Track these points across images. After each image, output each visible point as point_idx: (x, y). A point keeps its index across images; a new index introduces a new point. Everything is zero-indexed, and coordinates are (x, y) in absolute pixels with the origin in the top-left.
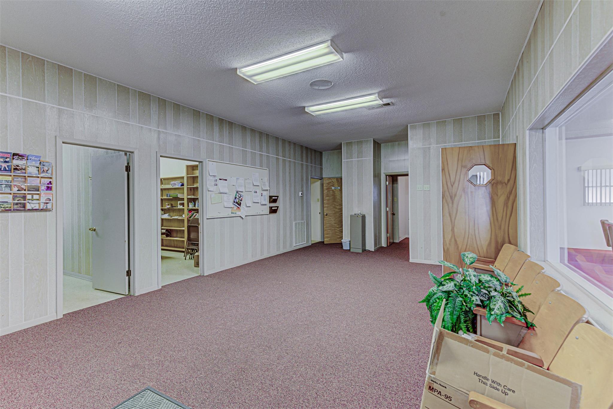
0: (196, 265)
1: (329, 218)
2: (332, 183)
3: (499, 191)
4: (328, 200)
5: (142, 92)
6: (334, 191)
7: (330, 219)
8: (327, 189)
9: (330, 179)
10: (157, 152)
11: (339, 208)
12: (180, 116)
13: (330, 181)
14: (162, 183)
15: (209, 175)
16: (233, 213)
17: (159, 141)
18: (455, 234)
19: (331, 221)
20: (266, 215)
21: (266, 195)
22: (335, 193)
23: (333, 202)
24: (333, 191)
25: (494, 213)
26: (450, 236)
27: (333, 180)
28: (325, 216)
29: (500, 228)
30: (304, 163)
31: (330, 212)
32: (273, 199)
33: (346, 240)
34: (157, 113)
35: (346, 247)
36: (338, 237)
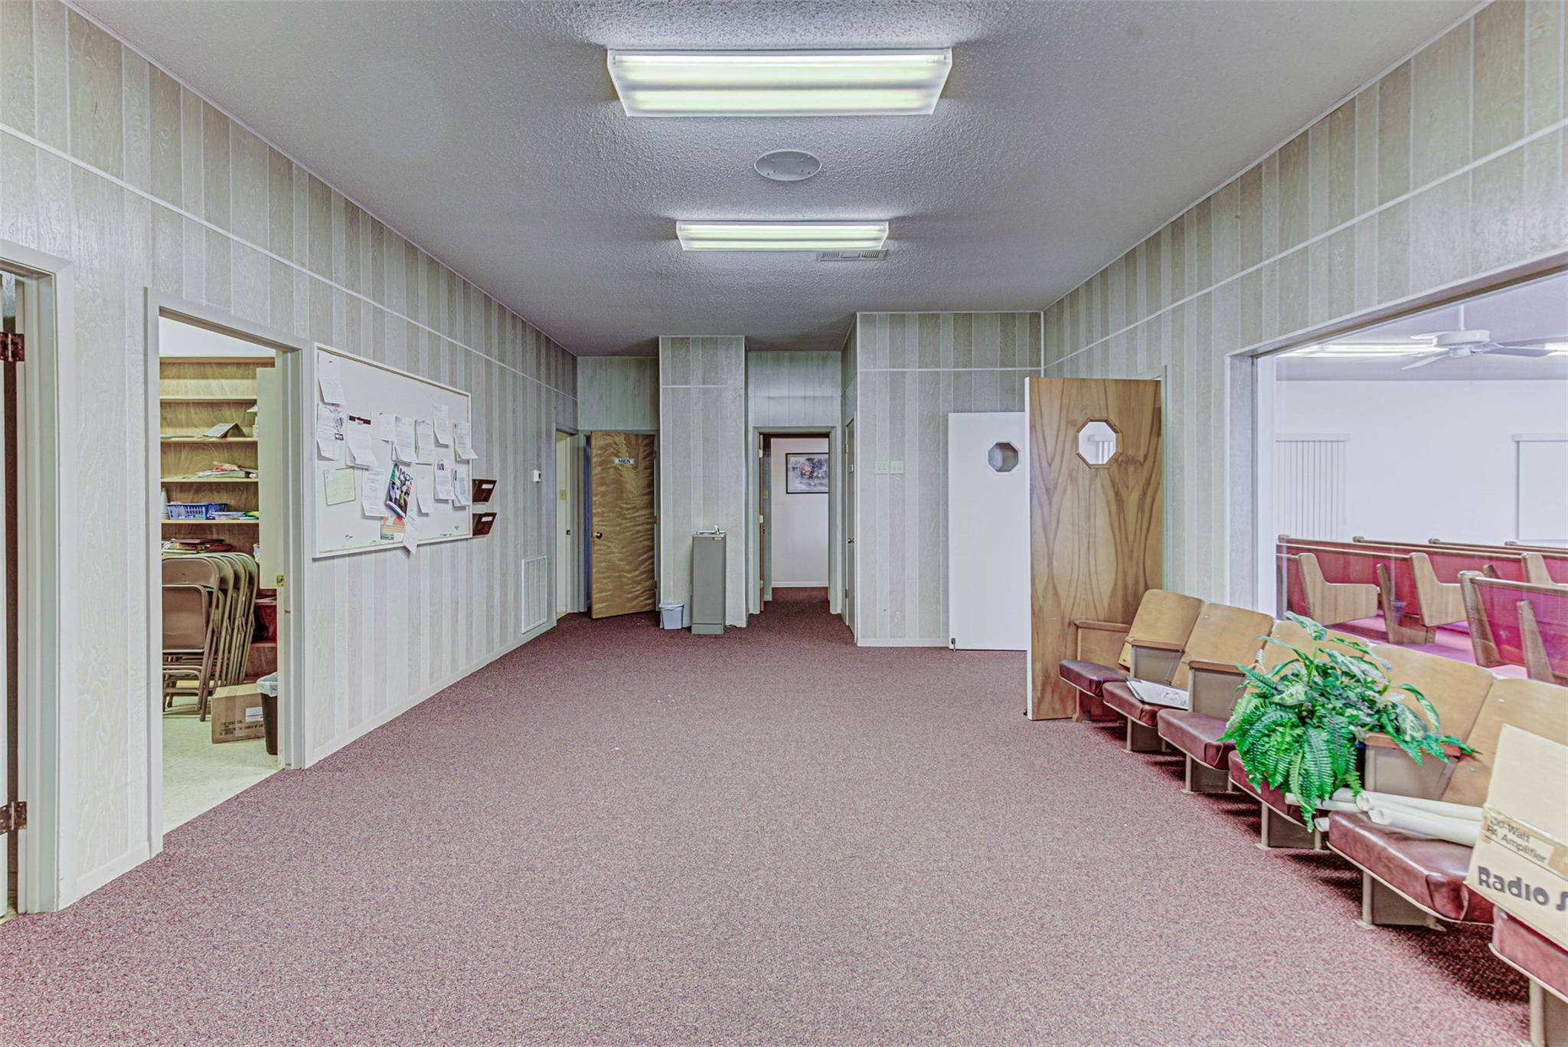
0: (223, 736)
1: (605, 545)
2: (614, 446)
3: (1130, 480)
4: (604, 494)
5: (89, 22)
6: (618, 469)
7: (609, 547)
8: (601, 463)
9: (609, 435)
10: (146, 289)
11: (630, 518)
12: (228, 161)
13: (609, 440)
14: (165, 422)
15: (322, 400)
16: (387, 538)
17: (154, 245)
18: (1055, 574)
19: (610, 553)
20: (461, 540)
21: (467, 475)
22: (621, 476)
23: (617, 500)
24: (616, 469)
25: (1122, 525)
26: (1045, 578)
27: (617, 439)
28: (596, 539)
29: (1131, 557)
30: (544, 385)
31: (608, 529)
32: (481, 492)
33: (672, 603)
34: (147, 127)
35: (671, 622)
36: (630, 596)
